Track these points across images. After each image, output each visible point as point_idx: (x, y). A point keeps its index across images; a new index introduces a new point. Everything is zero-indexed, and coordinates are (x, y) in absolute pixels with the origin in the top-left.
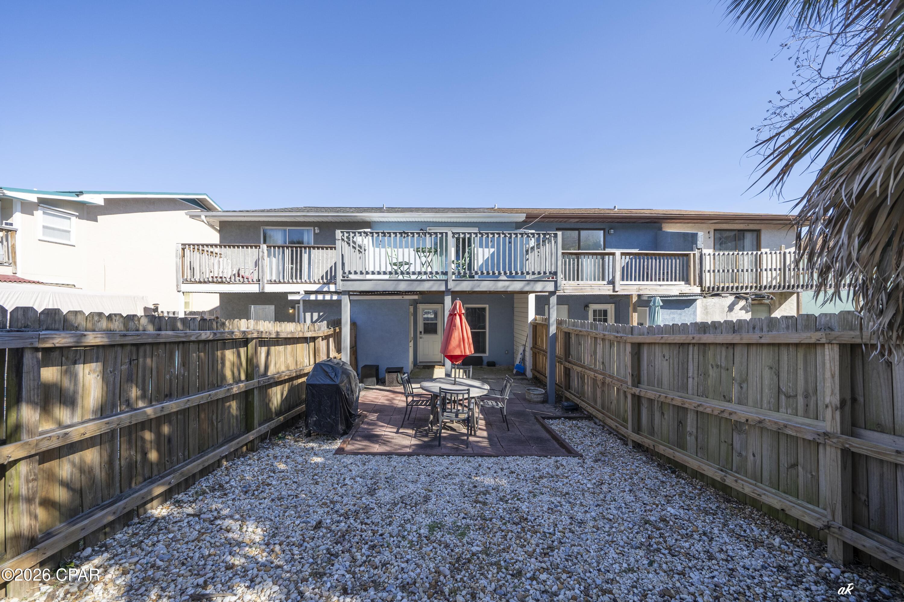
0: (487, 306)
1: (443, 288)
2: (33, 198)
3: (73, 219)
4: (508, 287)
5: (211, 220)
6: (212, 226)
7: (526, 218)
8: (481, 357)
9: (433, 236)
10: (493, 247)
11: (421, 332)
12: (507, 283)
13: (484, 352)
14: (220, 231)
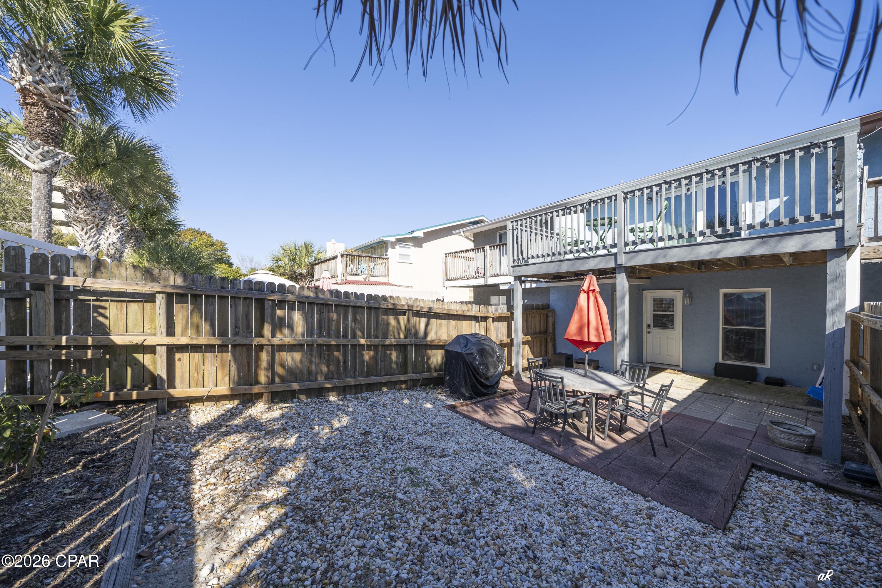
0: (768, 291)
1: (612, 265)
2: (393, 239)
3: (412, 247)
4: (718, 252)
5: (467, 234)
6: (467, 238)
7: (862, 125)
8: (755, 369)
9: (599, 204)
10: (775, 194)
11: (649, 326)
12: (716, 247)
13: (762, 361)
14: (474, 241)
